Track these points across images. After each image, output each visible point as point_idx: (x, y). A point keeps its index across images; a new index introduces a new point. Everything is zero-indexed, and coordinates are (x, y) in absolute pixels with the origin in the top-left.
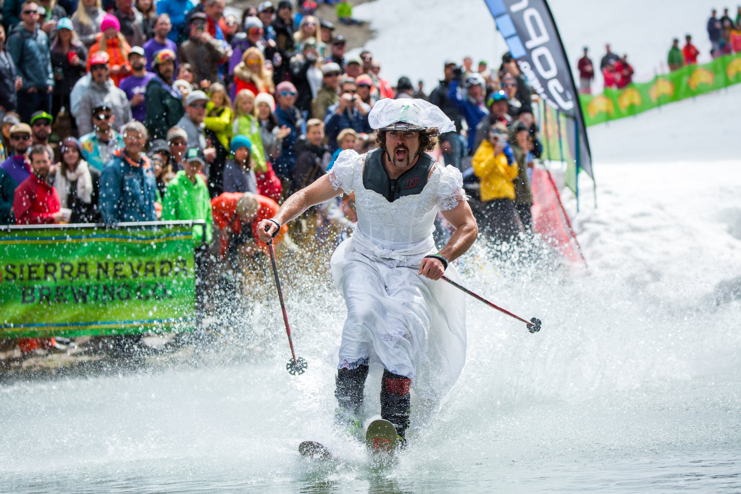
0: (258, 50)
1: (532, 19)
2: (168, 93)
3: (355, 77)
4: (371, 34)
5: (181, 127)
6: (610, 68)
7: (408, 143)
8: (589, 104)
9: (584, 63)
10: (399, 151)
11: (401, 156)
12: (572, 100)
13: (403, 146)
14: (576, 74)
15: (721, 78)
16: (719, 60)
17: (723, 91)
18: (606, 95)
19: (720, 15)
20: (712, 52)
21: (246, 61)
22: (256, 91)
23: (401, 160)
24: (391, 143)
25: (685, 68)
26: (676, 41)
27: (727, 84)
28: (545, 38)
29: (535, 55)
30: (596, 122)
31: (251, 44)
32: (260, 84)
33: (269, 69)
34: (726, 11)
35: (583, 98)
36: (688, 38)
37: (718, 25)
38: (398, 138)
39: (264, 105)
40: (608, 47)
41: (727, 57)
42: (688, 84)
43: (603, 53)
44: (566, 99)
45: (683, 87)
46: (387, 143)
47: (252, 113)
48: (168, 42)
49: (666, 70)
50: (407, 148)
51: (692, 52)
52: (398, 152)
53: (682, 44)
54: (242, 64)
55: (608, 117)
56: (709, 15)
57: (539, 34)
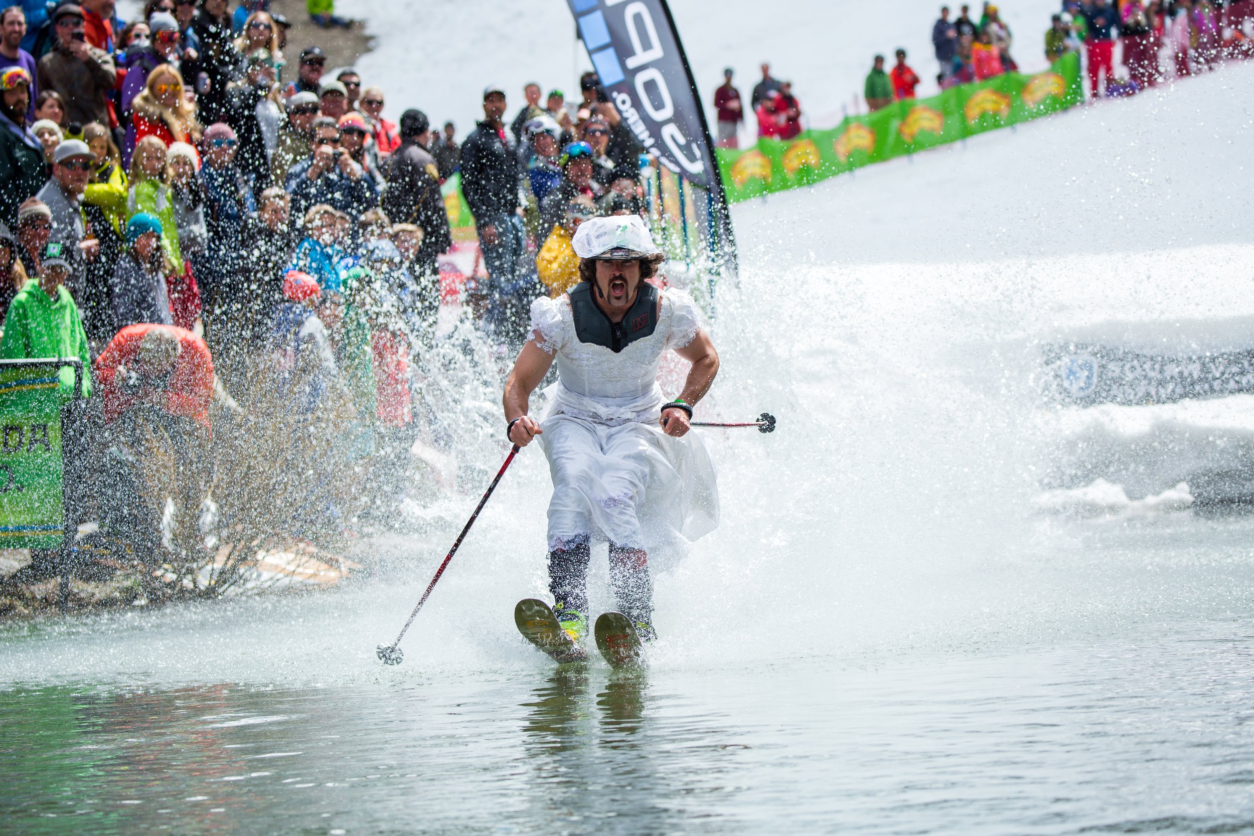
0: (172, 68)
1: (638, 18)
2: (19, 140)
3: (335, 115)
4: (366, 44)
5: (42, 199)
6: (770, 105)
7: (627, 274)
8: (733, 165)
9: (725, 95)
10: (615, 284)
11: (618, 293)
12: (702, 159)
13: (621, 277)
14: (711, 113)
15: (954, 122)
16: (952, 91)
17: (958, 145)
18: (762, 150)
19: (953, 16)
20: (940, 78)
21: (152, 88)
22: (169, 137)
23: (618, 298)
24: (603, 276)
25: (895, 105)
26: (879, 60)
27: (966, 133)
28: (657, 52)
29: (640, 80)
30: (745, 197)
31: (161, 59)
32: (177, 126)
33: (191, 100)
34: (965, 9)
35: (724, 155)
36: (901, 54)
37: (952, 34)
38: (615, 267)
39: (181, 161)
40: (765, 69)
41: (965, 87)
42: (900, 132)
43: (757, 78)
44: (692, 158)
45: (891, 139)
46: (598, 275)
47: (161, 173)
48: (22, 54)
49: (864, 108)
50: (625, 280)
51: (908, 78)
52: (615, 286)
53: (889, 66)
54: (146, 92)
55: (765, 187)
56: (937, 15)
57: (647, 45)
